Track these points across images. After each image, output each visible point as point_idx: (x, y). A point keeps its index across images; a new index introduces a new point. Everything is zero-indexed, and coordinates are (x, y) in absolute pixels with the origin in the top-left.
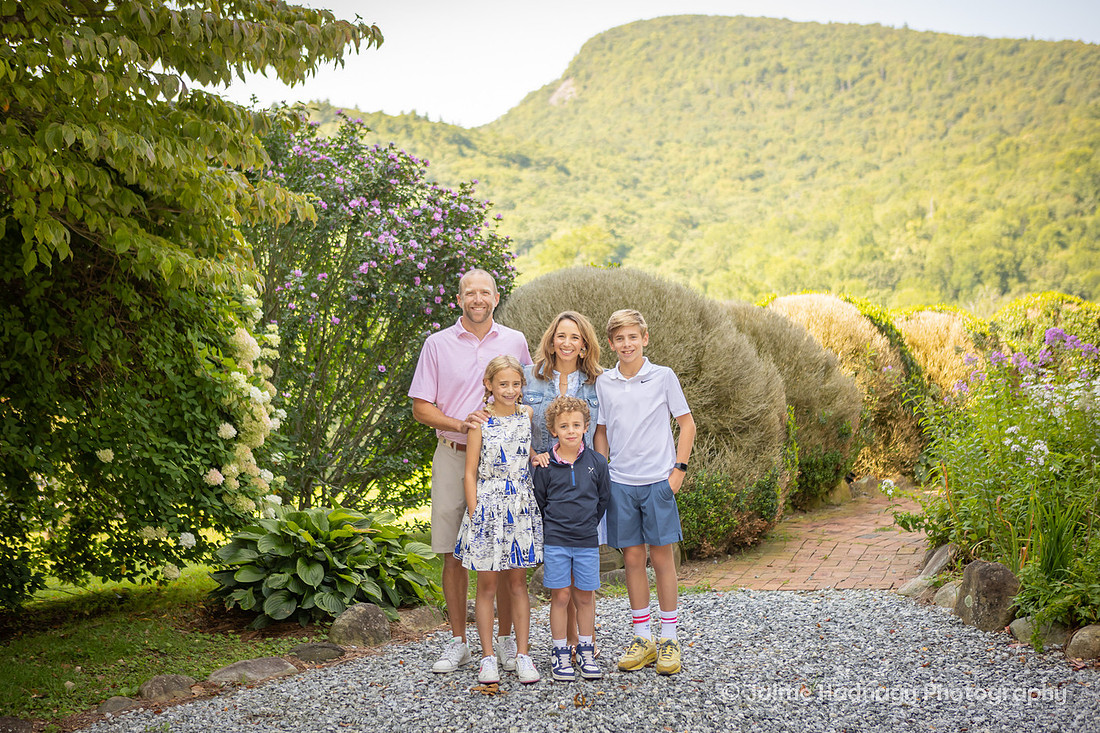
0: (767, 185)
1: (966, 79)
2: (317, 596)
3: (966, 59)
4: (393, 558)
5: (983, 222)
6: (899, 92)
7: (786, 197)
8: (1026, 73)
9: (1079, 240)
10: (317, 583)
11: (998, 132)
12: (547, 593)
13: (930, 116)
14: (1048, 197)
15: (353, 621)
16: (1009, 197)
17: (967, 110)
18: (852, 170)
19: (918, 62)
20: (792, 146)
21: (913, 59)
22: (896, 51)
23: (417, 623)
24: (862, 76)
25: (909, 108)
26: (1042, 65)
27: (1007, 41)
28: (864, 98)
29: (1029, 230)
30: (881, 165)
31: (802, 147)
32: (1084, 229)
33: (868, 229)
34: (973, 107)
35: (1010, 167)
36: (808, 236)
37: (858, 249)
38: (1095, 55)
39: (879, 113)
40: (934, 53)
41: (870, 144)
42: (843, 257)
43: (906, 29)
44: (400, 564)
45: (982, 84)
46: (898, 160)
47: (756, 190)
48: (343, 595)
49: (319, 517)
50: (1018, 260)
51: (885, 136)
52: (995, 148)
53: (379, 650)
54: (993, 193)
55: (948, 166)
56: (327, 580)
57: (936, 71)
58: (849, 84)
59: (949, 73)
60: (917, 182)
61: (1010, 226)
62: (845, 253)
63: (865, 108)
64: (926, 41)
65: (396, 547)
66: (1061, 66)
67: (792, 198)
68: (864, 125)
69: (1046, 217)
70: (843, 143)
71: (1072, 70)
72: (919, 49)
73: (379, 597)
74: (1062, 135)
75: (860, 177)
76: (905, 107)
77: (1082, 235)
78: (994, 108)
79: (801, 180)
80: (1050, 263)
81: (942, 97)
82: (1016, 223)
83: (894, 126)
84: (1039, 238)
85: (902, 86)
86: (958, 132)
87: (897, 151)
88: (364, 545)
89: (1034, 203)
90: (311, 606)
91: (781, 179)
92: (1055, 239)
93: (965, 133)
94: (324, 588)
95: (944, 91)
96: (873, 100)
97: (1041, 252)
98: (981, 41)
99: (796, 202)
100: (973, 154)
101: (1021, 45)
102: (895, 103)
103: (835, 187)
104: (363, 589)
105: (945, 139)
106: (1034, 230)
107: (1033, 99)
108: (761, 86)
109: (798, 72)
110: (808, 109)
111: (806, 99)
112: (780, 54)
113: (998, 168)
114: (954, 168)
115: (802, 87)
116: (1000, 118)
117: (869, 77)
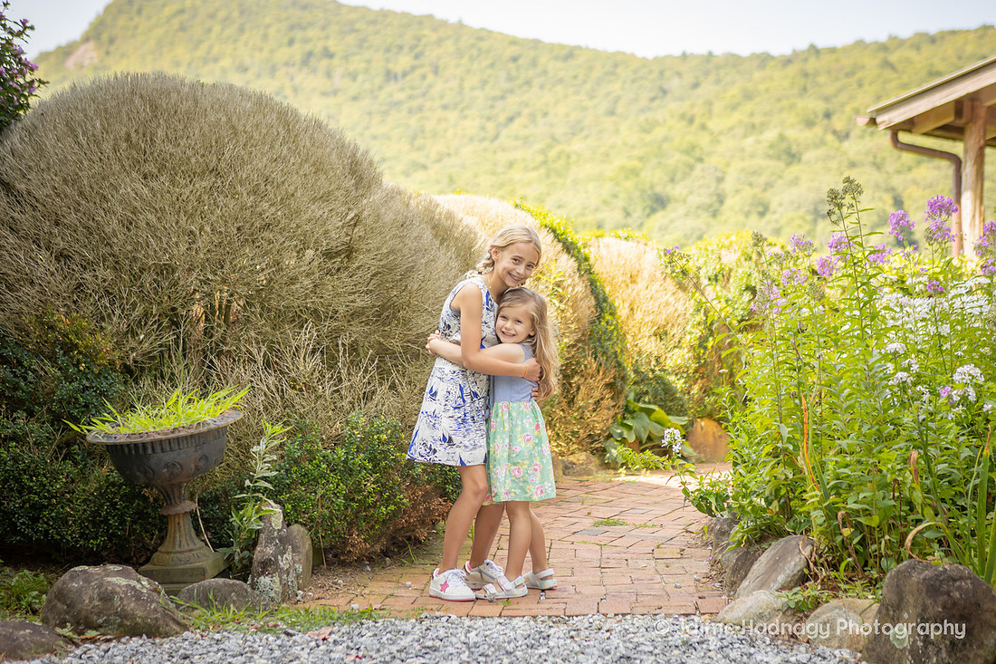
1: (519, 82)
3: (521, 62)
6: (451, 89)
8: (579, 81)
11: (548, 141)
13: (481, 117)
14: (597, 210)
16: (559, 207)
17: (519, 114)
21: (467, 56)
22: (449, 46)
24: (413, 68)
25: (461, 106)
26: (596, 74)
27: (562, 47)
28: (415, 92)
30: (429, 165)
34: (526, 111)
35: (560, 176)
38: (646, 70)
39: (429, 110)
40: (489, 51)
41: (418, 143)
43: (460, 25)
45: (535, 89)
46: (447, 162)
51: (435, 135)
52: (546, 156)
55: (498, 171)
57: (489, 71)
58: (400, 75)
59: (503, 74)
63: (415, 103)
64: (480, 39)
66: (613, 78)
68: (414, 121)
70: (390, 139)
71: (624, 82)
72: (473, 46)
74: (612, 147)
76: (456, 105)
78: (545, 114)
81: (494, 99)
83: (444, 125)
85: (454, 84)
86: (508, 136)
87: (446, 151)
89: (583, 215)
93: (517, 138)
95: (496, 93)
96: (424, 95)
98: (536, 44)
100: (524, 160)
101: (576, 52)
102: (445, 101)
105: (497, 142)
107: (585, 109)
108: (305, 70)
109: (346, 58)
110: (355, 98)
111: (353, 88)
112: (327, 38)
113: (548, 176)
114: (504, 173)
115: (349, 74)
116: (552, 125)
117: (419, 72)
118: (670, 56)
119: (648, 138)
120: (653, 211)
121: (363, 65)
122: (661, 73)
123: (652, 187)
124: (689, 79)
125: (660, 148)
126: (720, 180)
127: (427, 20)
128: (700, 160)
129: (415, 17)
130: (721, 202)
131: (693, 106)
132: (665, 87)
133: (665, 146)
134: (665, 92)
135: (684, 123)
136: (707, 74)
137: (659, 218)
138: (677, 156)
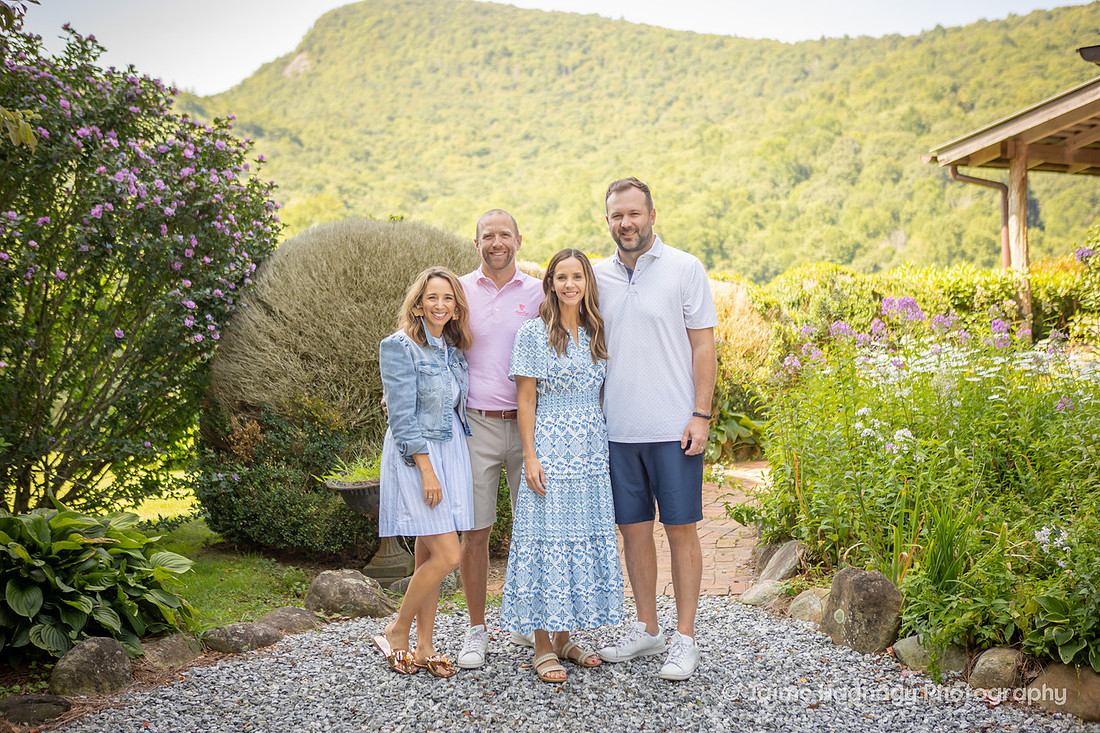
0: (493, 163)
1: (675, 70)
2: (32, 632)
3: (677, 52)
4: (135, 574)
5: (690, 203)
6: (616, 79)
7: (510, 175)
8: (729, 67)
9: (774, 221)
10: (34, 612)
11: (703, 121)
12: (328, 609)
13: (643, 102)
14: (748, 182)
15: (83, 663)
16: (714, 180)
17: (677, 98)
18: (572, 151)
19: (634, 51)
20: (517, 126)
21: (629, 49)
22: (613, 41)
23: (166, 659)
24: (582, 62)
25: (624, 94)
26: (743, 61)
27: (713, 37)
28: (583, 83)
29: (731, 211)
30: (598, 147)
31: (525, 127)
32: (779, 212)
33: (587, 206)
34: (682, 96)
35: (714, 153)
36: (530, 211)
37: (577, 225)
38: (789, 54)
39: (597, 98)
40: (648, 44)
41: (587, 128)
42: (564, 233)
43: (623, 22)
44: (144, 581)
45: (690, 76)
46: (614, 143)
47: (482, 167)
48: (68, 628)
49: (37, 524)
50: (722, 238)
51: (602, 120)
52: (701, 135)
53: (117, 700)
54: (699, 176)
55: (660, 149)
56: (47, 607)
57: (650, 61)
58: (570, 70)
59: (661, 64)
60: (632, 163)
61: (714, 207)
62: (565, 228)
63: (584, 93)
64: (641, 33)
65: (139, 560)
66: (759, 62)
67: (516, 175)
68: (583, 109)
69: (745, 200)
70: (563, 125)
71: (770, 66)
72: (634, 40)
73: (117, 627)
74: (760, 125)
75: (580, 157)
76: (621, 92)
77: (777, 217)
78: (700, 98)
79: (525, 158)
80: (749, 241)
81: (654, 86)
82: (719, 204)
83: (610, 111)
84: (740, 219)
85: (618, 74)
86: (667, 119)
87: (613, 134)
88: (97, 559)
89: (735, 187)
90: (25, 643)
91: (506, 156)
92: (754, 220)
93: (675, 120)
94: (43, 618)
95: (657, 80)
97: (741, 231)
98: (690, 35)
99: (520, 179)
100: (682, 139)
101: (726, 41)
102: (611, 89)
103: (556, 166)
104: (96, 618)
105: (657, 124)
106: (735, 211)
107: (735, 91)
108: (488, 68)
109: (523, 56)
110: (532, 91)
111: (530, 82)
112: (506, 38)
113: (703, 154)
114: (664, 152)
115: (526, 70)
116: (706, 107)
117: (588, 64)
118: (811, 41)
119: (792, 116)
120: (798, 181)
121: (538, 61)
122: (803, 56)
123: (796, 160)
124: (828, 60)
125: (802, 124)
126: (857, 151)
127: (592, 19)
128: (839, 134)
129: (582, 16)
130: (859, 171)
131: (832, 85)
132: (807, 68)
133: (808, 122)
134: (806, 74)
135: (824, 101)
136: (844, 56)
137: (804, 187)
138: (818, 131)
